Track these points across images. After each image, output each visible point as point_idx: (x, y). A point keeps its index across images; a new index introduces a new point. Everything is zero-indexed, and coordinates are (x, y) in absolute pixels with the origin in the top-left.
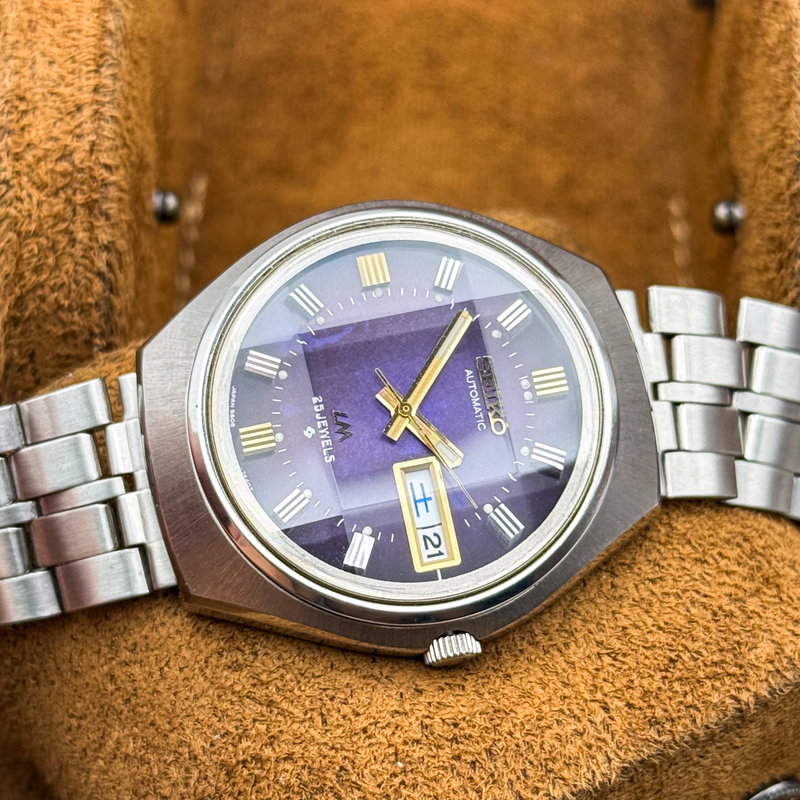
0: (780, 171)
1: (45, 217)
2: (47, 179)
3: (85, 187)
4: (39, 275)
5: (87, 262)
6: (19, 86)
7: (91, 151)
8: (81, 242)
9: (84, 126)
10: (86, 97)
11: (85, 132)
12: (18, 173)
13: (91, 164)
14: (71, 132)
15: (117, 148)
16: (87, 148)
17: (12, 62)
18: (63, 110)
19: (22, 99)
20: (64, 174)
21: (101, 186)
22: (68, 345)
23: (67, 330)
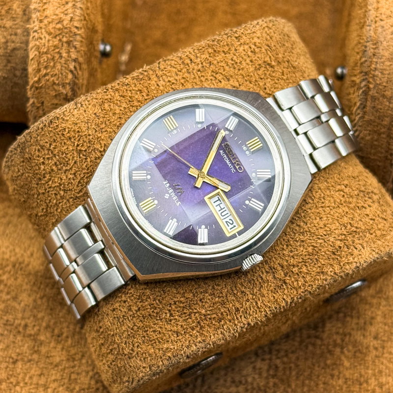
0: (358, 53)
1: (51, 46)
2: (52, 31)
3: (67, 35)
4: (47, 70)
5: (66, 66)
7: (71, 20)
8: (64, 58)
9: (68, 10)
11: (69, 13)
12: (41, 28)
13: (70, 26)
14: (63, 12)
15: (81, 20)
16: (69, 19)
18: (61, 4)
20: (59, 29)
21: (74, 35)
22: (57, 99)
23: (57, 93)
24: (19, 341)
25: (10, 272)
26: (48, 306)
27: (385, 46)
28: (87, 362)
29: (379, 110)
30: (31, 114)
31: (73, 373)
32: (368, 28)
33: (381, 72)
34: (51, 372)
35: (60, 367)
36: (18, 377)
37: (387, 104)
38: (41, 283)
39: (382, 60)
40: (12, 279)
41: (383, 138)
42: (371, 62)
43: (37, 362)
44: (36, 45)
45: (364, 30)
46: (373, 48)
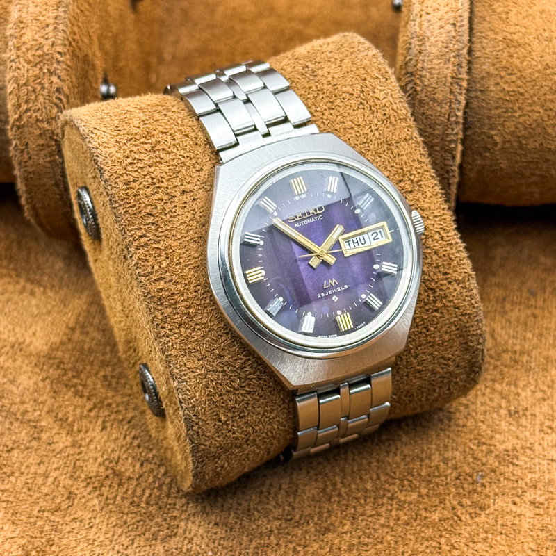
1: (31, 76)
2: (32, 59)
3: (49, 62)
4: (28, 105)
5: (49, 98)
6: (20, 17)
7: (52, 45)
8: (47, 89)
9: (49, 34)
10: (51, 21)
11: (50, 37)
12: (18, 56)
13: (52, 52)
14: (43, 37)
15: (65, 45)
16: (51, 44)
17: (18, 6)
18: (40, 27)
19: (22, 22)
20: (39, 56)
22: (42, 139)
23: (42, 132)
24: (15, 428)
25: (8, 353)
26: (52, 388)
27: (433, 41)
28: (96, 448)
29: (430, 117)
30: (15, 160)
31: (79, 460)
32: (413, 23)
33: (429, 72)
34: (52, 460)
35: (63, 454)
36: (12, 467)
37: (439, 109)
38: (44, 364)
39: (430, 58)
40: (10, 361)
41: (436, 151)
42: (417, 60)
43: (36, 450)
44: (13, 76)
45: (409, 27)
46: (418, 45)
